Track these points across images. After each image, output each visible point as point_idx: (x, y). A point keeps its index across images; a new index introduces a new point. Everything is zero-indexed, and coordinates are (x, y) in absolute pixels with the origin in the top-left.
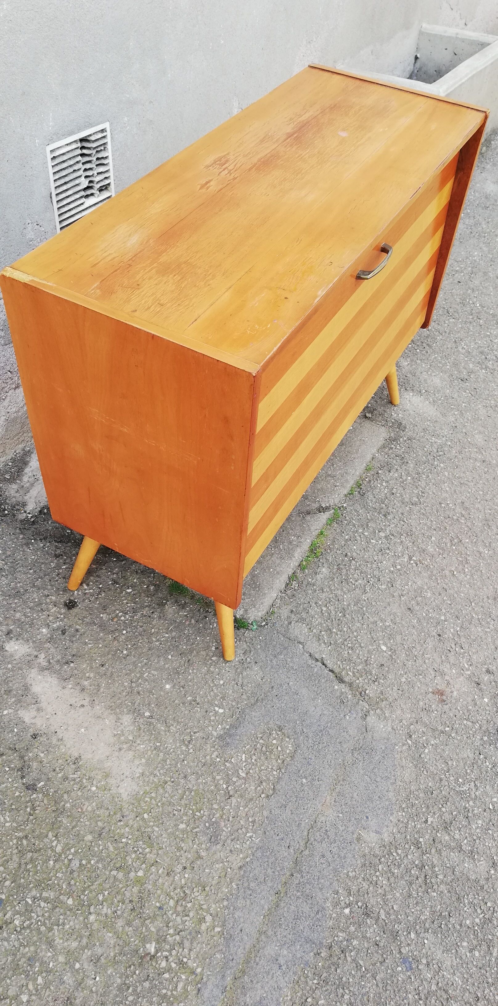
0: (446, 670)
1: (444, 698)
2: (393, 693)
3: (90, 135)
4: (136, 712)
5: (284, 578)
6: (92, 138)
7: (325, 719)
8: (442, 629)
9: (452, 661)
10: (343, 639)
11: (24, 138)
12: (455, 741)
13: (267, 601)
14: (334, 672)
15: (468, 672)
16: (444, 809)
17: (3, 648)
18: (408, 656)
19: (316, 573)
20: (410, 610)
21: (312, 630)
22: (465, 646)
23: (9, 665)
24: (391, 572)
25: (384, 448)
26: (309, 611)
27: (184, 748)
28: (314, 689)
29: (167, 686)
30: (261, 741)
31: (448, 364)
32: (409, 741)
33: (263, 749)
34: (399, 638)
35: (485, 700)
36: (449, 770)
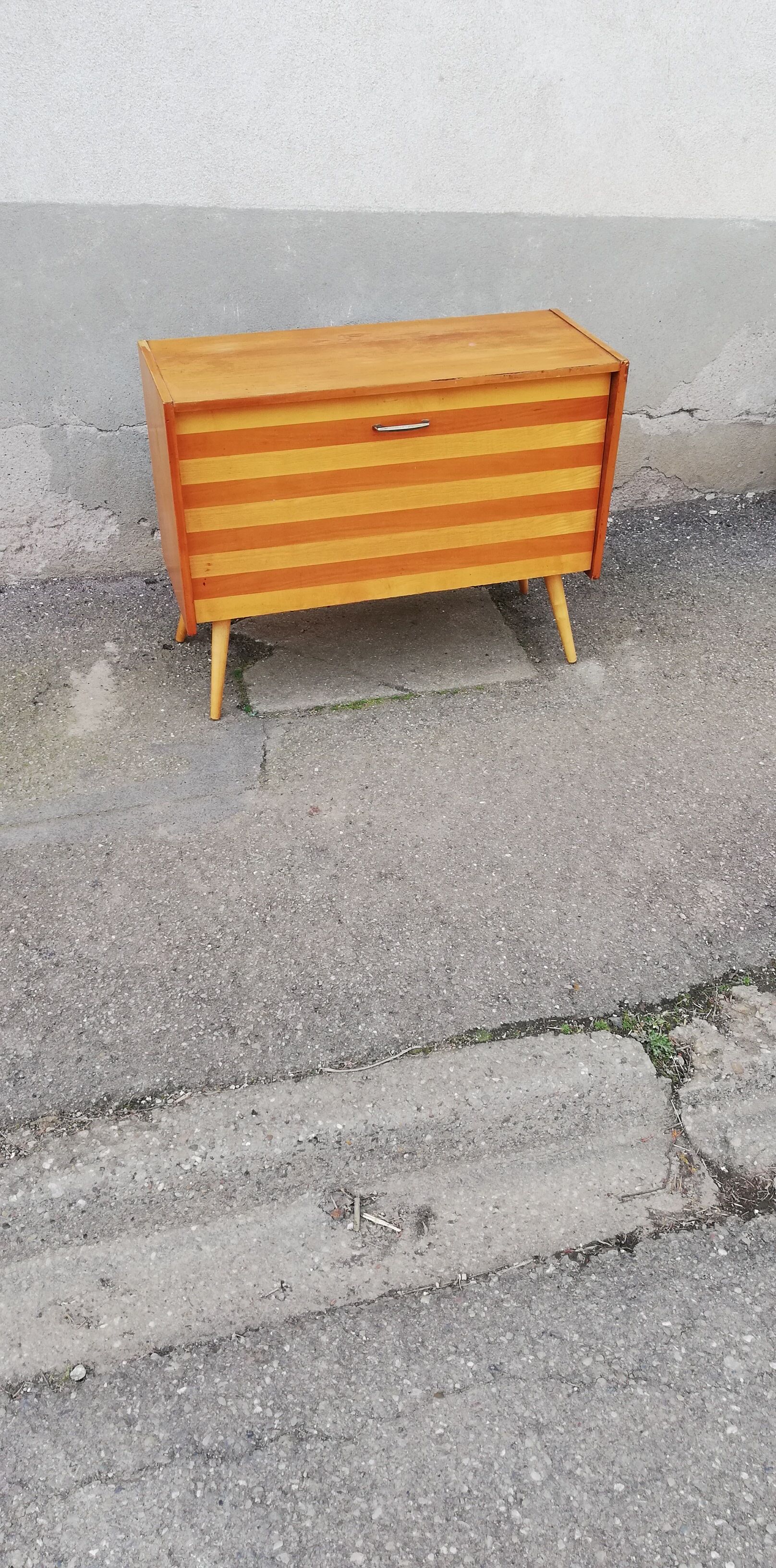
0: (340, 803)
1: (315, 813)
2: (284, 790)
4: (129, 709)
5: (311, 704)
7: (224, 774)
8: (374, 786)
9: (352, 802)
10: (297, 751)
11: (318, 316)
12: (285, 834)
13: (280, 707)
14: (265, 760)
15: (354, 814)
16: (223, 852)
17: (104, 642)
18: (326, 782)
19: (338, 715)
20: (368, 765)
21: (286, 737)
22: (376, 803)
23: (96, 651)
24: (391, 741)
25: (515, 683)
26: (300, 729)
27: (129, 737)
28: (241, 760)
29: (162, 710)
30: (172, 760)
31: (671, 661)
32: (256, 815)
33: (168, 763)
34: (335, 772)
35: (341, 833)
36: (258, 841)
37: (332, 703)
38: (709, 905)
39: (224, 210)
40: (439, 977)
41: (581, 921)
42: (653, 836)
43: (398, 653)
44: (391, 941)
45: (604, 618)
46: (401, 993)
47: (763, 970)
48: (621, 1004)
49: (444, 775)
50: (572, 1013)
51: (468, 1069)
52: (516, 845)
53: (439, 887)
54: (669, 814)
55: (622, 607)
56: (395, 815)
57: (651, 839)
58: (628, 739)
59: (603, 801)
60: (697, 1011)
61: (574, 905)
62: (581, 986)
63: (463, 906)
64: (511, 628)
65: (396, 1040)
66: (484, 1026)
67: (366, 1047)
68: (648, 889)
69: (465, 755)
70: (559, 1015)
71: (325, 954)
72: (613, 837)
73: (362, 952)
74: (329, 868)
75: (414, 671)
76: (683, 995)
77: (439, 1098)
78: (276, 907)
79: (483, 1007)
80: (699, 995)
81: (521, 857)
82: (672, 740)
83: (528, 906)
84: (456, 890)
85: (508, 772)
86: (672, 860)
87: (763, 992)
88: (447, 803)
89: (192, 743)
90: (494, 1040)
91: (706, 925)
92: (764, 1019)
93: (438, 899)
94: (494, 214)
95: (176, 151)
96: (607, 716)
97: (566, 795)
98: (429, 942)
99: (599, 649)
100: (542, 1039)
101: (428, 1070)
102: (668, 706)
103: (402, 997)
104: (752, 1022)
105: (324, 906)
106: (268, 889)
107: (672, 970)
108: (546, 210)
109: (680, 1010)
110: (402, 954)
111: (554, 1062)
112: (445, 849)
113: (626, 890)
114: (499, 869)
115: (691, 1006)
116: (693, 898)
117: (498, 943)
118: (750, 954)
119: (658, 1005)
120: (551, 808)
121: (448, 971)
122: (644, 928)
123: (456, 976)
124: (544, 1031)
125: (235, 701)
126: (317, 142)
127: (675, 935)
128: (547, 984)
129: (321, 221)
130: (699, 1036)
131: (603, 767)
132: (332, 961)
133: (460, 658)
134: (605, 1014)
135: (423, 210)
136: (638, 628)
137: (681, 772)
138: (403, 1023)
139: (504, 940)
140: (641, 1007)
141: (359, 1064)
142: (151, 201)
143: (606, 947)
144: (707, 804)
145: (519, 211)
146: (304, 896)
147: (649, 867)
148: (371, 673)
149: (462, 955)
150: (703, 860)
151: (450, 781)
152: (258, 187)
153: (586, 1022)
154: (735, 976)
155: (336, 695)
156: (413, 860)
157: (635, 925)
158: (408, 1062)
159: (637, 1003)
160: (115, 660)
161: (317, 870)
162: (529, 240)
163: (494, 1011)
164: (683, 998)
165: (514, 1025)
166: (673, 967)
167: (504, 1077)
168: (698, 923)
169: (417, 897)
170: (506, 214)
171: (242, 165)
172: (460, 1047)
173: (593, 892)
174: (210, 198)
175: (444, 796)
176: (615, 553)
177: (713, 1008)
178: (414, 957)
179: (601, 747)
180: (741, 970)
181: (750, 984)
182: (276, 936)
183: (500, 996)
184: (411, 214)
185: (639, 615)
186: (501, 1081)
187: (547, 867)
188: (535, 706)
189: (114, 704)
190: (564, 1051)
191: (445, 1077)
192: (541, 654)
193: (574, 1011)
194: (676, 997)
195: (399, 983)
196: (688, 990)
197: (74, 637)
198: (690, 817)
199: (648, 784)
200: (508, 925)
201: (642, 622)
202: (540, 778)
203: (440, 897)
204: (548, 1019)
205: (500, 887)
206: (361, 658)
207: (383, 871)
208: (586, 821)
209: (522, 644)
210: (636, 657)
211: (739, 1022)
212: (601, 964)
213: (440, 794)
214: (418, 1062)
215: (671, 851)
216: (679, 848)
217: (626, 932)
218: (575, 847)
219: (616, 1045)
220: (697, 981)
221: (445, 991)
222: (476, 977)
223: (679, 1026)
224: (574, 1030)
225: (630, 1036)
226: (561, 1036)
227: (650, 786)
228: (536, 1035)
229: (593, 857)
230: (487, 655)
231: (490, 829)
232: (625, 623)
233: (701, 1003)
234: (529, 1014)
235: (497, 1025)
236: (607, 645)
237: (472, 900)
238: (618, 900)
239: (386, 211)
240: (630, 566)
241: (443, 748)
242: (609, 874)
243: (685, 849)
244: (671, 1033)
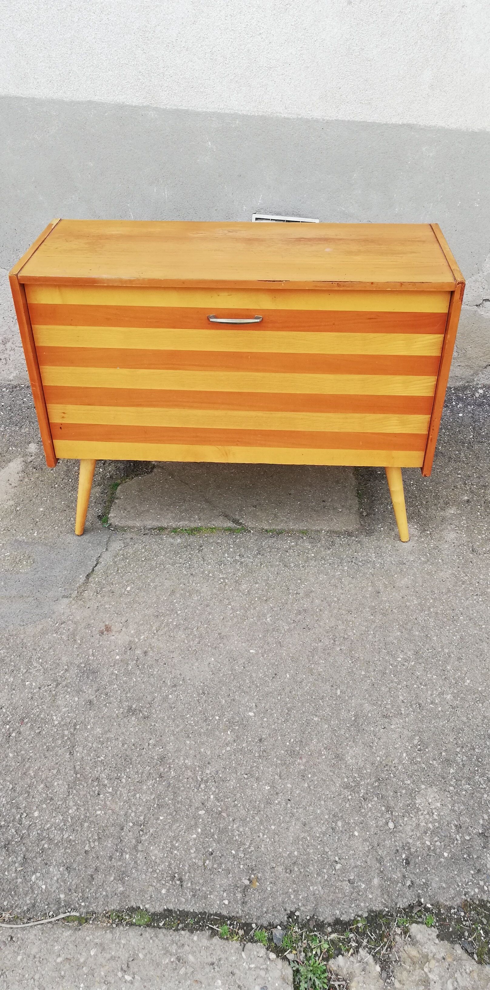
0: (131, 627)
5: (157, 524)
7: (53, 578)
8: (168, 615)
9: (141, 628)
10: (122, 568)
11: (233, 202)
12: (71, 649)
13: (130, 523)
14: (93, 570)
15: (137, 640)
16: (13, 657)
17: (30, 443)
18: (130, 602)
19: (174, 538)
20: (173, 592)
21: (121, 552)
22: (160, 633)
23: (19, 450)
24: (203, 572)
25: (335, 532)
26: (136, 546)
27: (2, 529)
28: (74, 567)
29: (41, 509)
30: (22, 557)
31: (484, 536)
32: (57, 625)
33: (17, 560)
34: (142, 594)
35: (118, 657)
36: (46, 651)
37: (174, 526)
38: (422, 817)
39: (156, 109)
40: (129, 838)
41: (289, 806)
42: (396, 724)
43: (250, 487)
44: (105, 786)
45: (439, 483)
46: (87, 848)
47: (452, 911)
48: (291, 915)
49: (232, 615)
50: (238, 913)
51: (108, 956)
52: (263, 705)
53: (174, 735)
54: (421, 702)
55: (460, 474)
56: (171, 648)
57: (393, 727)
58: (412, 611)
59: (363, 673)
60: (368, 942)
61: (289, 785)
62: (258, 884)
63: (186, 761)
64: (357, 479)
65: (58, 901)
66: (147, 906)
67: (28, 902)
68: (368, 784)
69: (259, 598)
70: (225, 913)
71: (42, 786)
72: (356, 716)
73: (75, 792)
74: (89, 693)
75: (255, 506)
76: (359, 919)
77: (65, 984)
78: (27, 723)
79: (154, 884)
80: (376, 923)
81: (262, 718)
82: (454, 620)
83: (246, 776)
84: (188, 742)
85: (289, 624)
86: (404, 755)
87: (442, 940)
88: (221, 645)
89: (46, 545)
90: (148, 926)
91: (411, 841)
92: (431, 976)
93: (168, 748)
94: (392, 124)
95: (116, 58)
96: (403, 582)
97: (331, 659)
98: (138, 796)
99: (422, 512)
100: (195, 938)
101: (71, 946)
102: (464, 583)
103: (86, 852)
104: (417, 974)
105: (66, 732)
106: (30, 703)
107: (357, 887)
108: (441, 124)
109: (352, 935)
110: (108, 803)
111: (193, 972)
112: (199, 695)
113: (346, 780)
114: (237, 728)
115: (363, 934)
116: (408, 805)
117: (200, 812)
118: (444, 888)
119: (329, 925)
120: (311, 670)
121: (141, 833)
122: (348, 830)
123: (146, 840)
124: (201, 929)
125: (99, 510)
126: (236, 54)
127: (376, 845)
128: (228, 871)
129: (237, 122)
130: (358, 975)
131: (377, 636)
132: (44, 795)
133: (299, 500)
134: (270, 923)
135: (327, 118)
136: (466, 498)
137: (450, 656)
138: (74, 882)
139: (207, 811)
140: (311, 922)
141: (14, 920)
142: (96, 99)
143: (301, 843)
144: (462, 698)
145: (416, 123)
146: (55, 718)
147: (378, 759)
148: (219, 503)
149: (161, 818)
150: (435, 762)
151: (234, 622)
152: (185, 91)
153: (247, 927)
154: (420, 911)
155: (180, 520)
156: (166, 698)
157: (340, 824)
158: (58, 931)
159: (308, 918)
160: (30, 459)
161: (79, 691)
162: (424, 149)
163: (164, 891)
164: (358, 922)
165: (176, 912)
166: (359, 884)
167: (136, 977)
168: (403, 836)
169: (151, 742)
170: (403, 125)
171: (171, 72)
172: (114, 926)
173: (314, 774)
174: (144, 98)
175: (222, 638)
176: (474, 422)
177: (386, 943)
178: (117, 809)
179: (384, 615)
180: (429, 906)
181: (432, 926)
182: (11, 755)
183: (176, 875)
184: (317, 121)
185: (472, 484)
186: (132, 983)
187: (281, 736)
188: (342, 559)
189: (9, 497)
190: (210, 960)
191: (82, 960)
192: (371, 508)
193: (240, 912)
194: (351, 920)
195: (90, 835)
196: (365, 915)
197: (10, 436)
198: (440, 709)
199: (413, 663)
200: (218, 794)
201: (472, 492)
202: (314, 637)
203: (170, 747)
204: (211, 915)
205: (228, 749)
206: (219, 487)
207: (134, 706)
208: (339, 692)
209: (359, 496)
210: (453, 526)
211: (405, 969)
212: (288, 862)
213: (219, 634)
214: (68, 933)
215: (407, 744)
216: (416, 742)
217: (327, 829)
218: (316, 719)
219: (264, 966)
220: (377, 907)
221: (127, 856)
222: (163, 847)
223: (343, 955)
224: (233, 933)
225: (285, 958)
226: (216, 940)
227: (413, 666)
228: (191, 931)
229: (328, 734)
230: (323, 501)
231: (247, 681)
232: (457, 491)
233: (375, 932)
234: (195, 904)
235: (159, 908)
236: (432, 509)
237: (198, 756)
238: (333, 789)
239: (295, 116)
240: (483, 437)
241: (244, 587)
242: (337, 756)
243: (422, 745)
244: (331, 962)
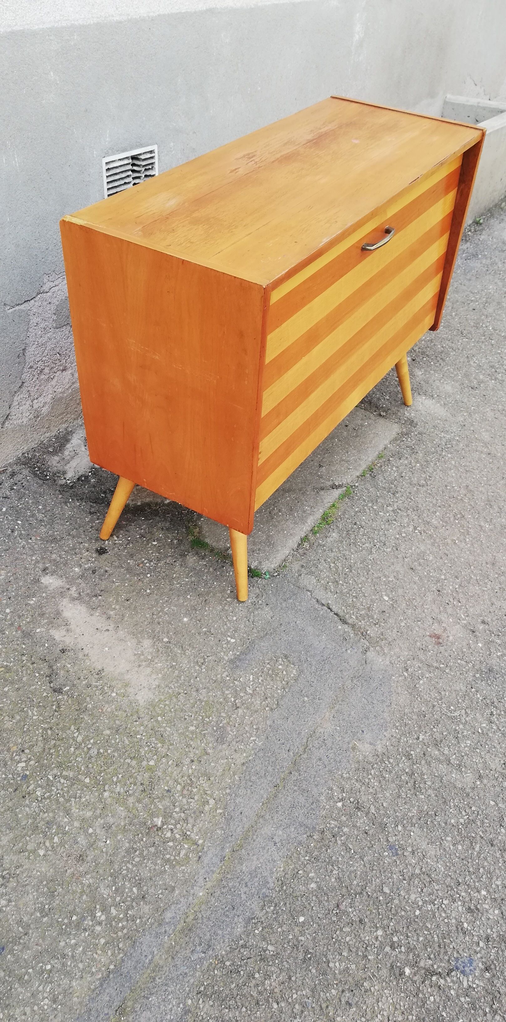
0: (443, 619)
1: (441, 641)
2: (392, 635)
3: (140, 154)
4: (155, 637)
5: (297, 539)
6: (143, 157)
7: (327, 651)
8: (441, 586)
9: (449, 612)
10: (350, 590)
14: (338, 615)
15: (465, 622)
17: (37, 580)
18: (408, 605)
19: (325, 537)
20: (413, 569)
21: (322, 582)
22: (464, 601)
23: (43, 595)
24: (396, 538)
25: (397, 440)
26: (320, 567)
28: (320, 627)
29: (186, 619)
30: (268, 666)
31: (460, 375)
32: (406, 675)
34: (400, 591)
35: (480, 645)
56: (488, 602)
89: (260, 637)
96: (485, 437)
129: (75, 37)
148: (297, 485)
160: (74, 593)
162: (222, 36)
184: (144, 20)
188: (436, 452)
189: (135, 641)
210: (438, 382)
241: (435, 522)
